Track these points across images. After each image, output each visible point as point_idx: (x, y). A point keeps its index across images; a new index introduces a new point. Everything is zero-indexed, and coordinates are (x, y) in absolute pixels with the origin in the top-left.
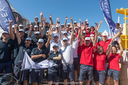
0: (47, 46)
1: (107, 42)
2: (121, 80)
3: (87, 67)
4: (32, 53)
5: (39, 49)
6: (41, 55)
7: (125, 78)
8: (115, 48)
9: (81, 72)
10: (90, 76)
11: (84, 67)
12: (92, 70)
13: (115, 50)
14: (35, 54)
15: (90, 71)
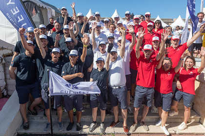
0: (83, 59)
1: (178, 49)
2: (195, 103)
3: (145, 90)
4: (63, 72)
5: (73, 66)
6: (76, 75)
7: (201, 101)
8: (192, 61)
9: (137, 96)
10: (149, 101)
11: (141, 89)
12: (152, 93)
13: (191, 63)
14: (67, 74)
15: (149, 95)
